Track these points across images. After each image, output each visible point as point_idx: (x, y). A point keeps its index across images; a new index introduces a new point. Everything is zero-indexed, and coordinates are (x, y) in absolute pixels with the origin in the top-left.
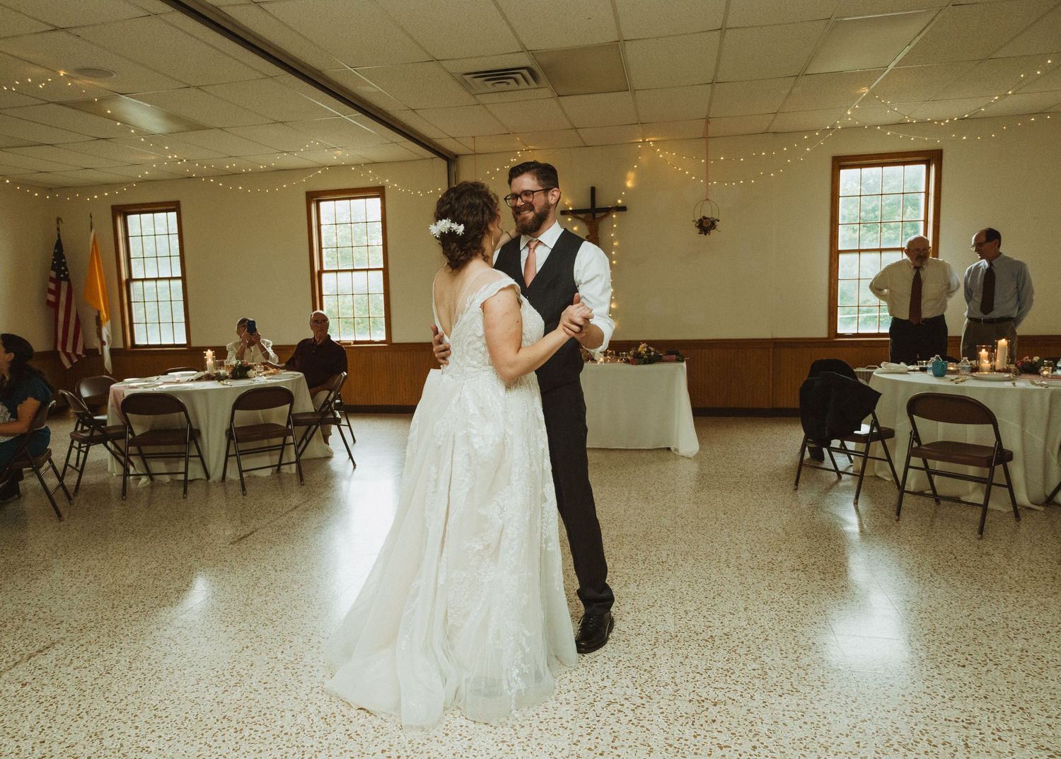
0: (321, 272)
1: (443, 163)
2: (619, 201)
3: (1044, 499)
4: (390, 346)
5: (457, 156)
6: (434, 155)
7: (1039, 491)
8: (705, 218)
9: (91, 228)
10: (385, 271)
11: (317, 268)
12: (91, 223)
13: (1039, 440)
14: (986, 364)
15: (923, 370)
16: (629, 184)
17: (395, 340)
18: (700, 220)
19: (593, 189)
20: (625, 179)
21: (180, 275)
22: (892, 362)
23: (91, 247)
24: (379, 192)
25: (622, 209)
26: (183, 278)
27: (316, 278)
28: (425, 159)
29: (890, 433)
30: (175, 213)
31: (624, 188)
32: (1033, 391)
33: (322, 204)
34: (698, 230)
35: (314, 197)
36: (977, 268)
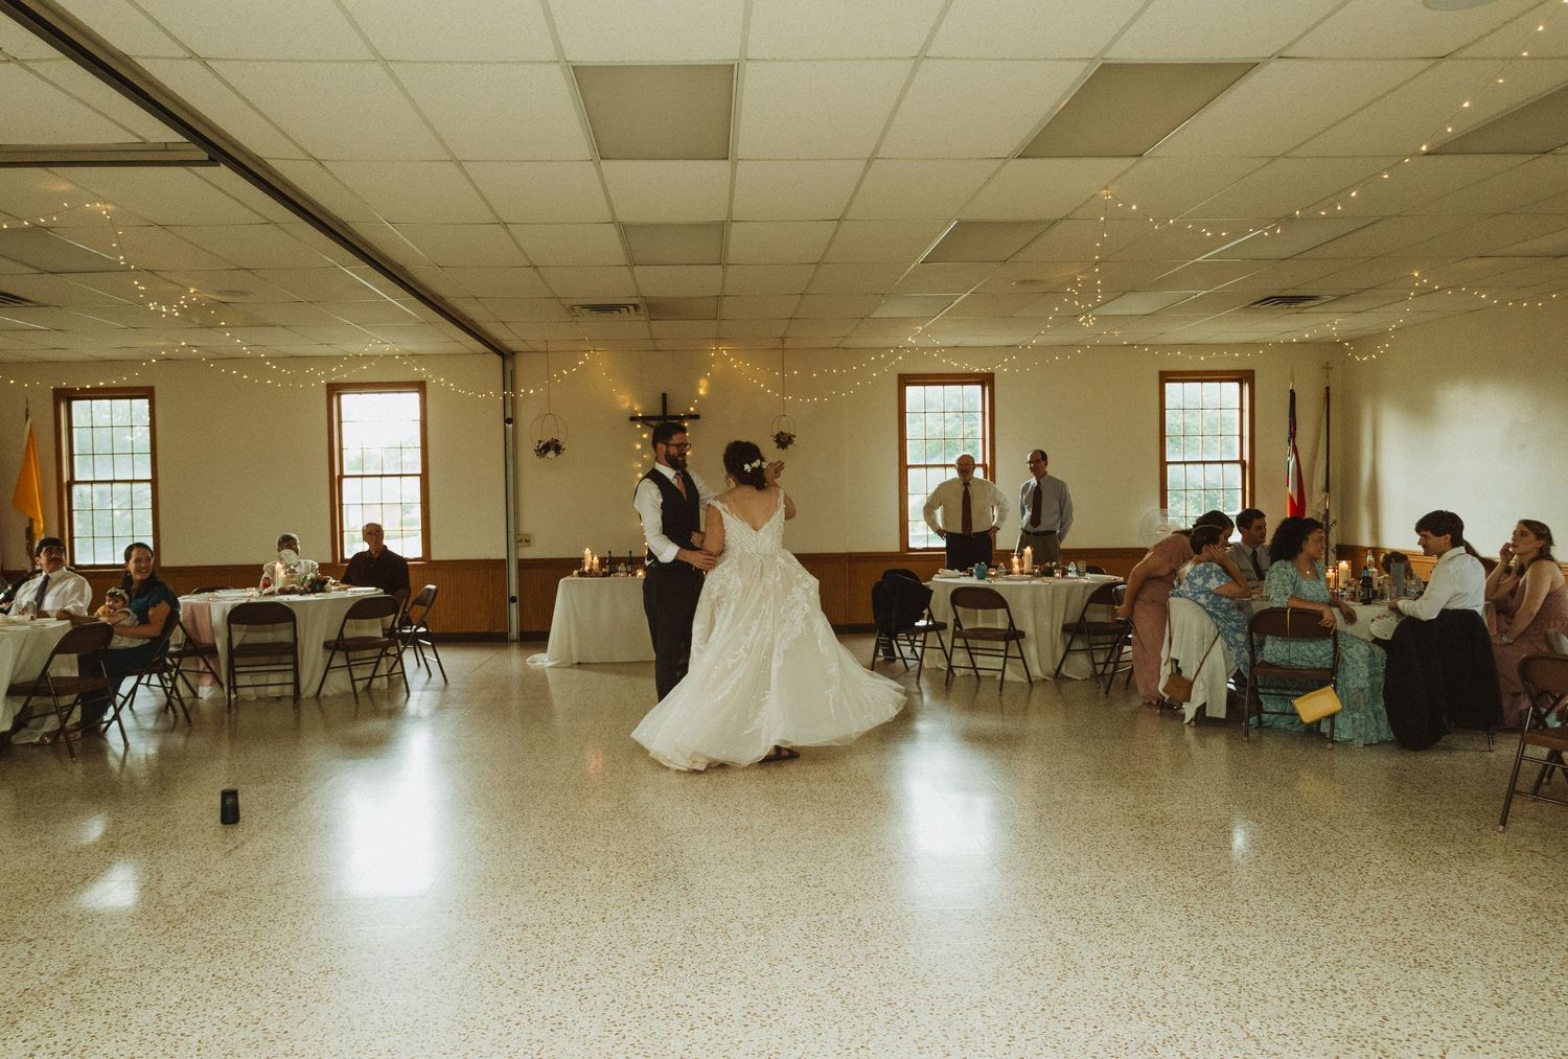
0: (341, 477)
1: (499, 359)
2: (692, 409)
3: (1054, 673)
4: (428, 564)
5: (513, 353)
6: (489, 351)
7: (1050, 668)
8: (782, 433)
9: (27, 416)
10: (424, 477)
11: (337, 473)
12: (27, 410)
13: (1047, 624)
14: (1016, 568)
15: (971, 575)
16: (702, 392)
17: (435, 556)
18: (778, 435)
19: (664, 396)
20: (696, 387)
21: (149, 477)
22: (948, 568)
23: (26, 438)
24: (420, 386)
25: (695, 417)
26: (154, 482)
27: (335, 482)
28: (475, 353)
29: (943, 626)
30: (147, 400)
31: (698, 396)
32: (1041, 586)
33: (343, 397)
34: (776, 445)
35: (335, 390)
36: (1028, 484)
